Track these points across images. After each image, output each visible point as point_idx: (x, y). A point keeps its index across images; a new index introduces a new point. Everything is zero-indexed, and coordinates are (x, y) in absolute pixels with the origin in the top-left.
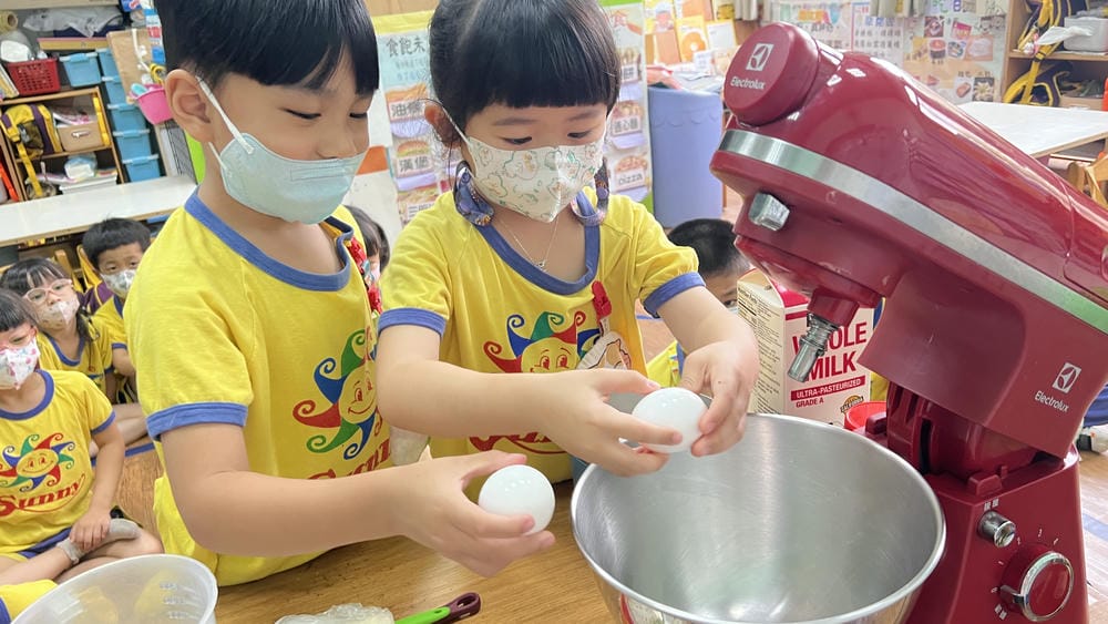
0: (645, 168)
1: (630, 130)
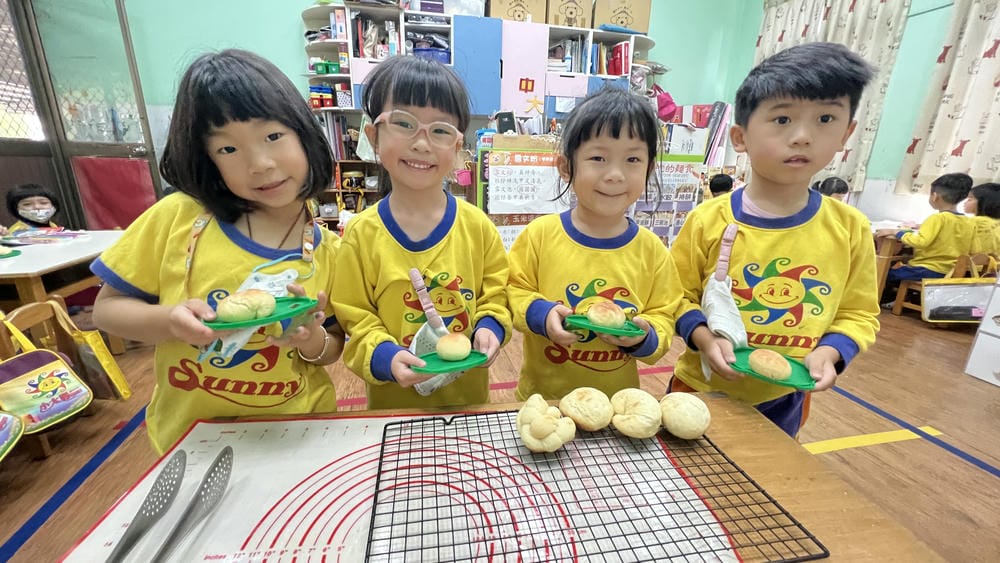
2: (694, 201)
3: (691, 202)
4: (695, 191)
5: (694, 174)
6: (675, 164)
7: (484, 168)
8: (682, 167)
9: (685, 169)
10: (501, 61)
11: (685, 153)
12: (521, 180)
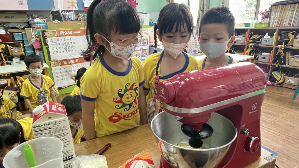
2: (148, 45)
3: (147, 45)
4: (148, 41)
5: (146, 33)
7: (45, 39)
12: (65, 43)
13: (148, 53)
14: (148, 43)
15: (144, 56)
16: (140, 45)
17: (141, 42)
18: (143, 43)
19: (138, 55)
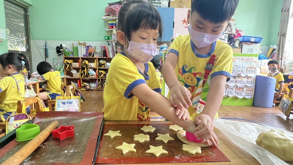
0: (253, 92)
1: (250, 83)
2: (255, 73)
3: (253, 73)
4: (255, 69)
5: (254, 62)
6: (245, 58)
8: (248, 59)
9: (250, 60)
10: (174, 22)
11: (249, 53)
13: (254, 81)
14: (255, 71)
15: (249, 83)
16: (246, 72)
17: (248, 70)
18: (250, 70)
19: (243, 81)
